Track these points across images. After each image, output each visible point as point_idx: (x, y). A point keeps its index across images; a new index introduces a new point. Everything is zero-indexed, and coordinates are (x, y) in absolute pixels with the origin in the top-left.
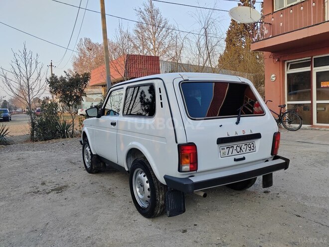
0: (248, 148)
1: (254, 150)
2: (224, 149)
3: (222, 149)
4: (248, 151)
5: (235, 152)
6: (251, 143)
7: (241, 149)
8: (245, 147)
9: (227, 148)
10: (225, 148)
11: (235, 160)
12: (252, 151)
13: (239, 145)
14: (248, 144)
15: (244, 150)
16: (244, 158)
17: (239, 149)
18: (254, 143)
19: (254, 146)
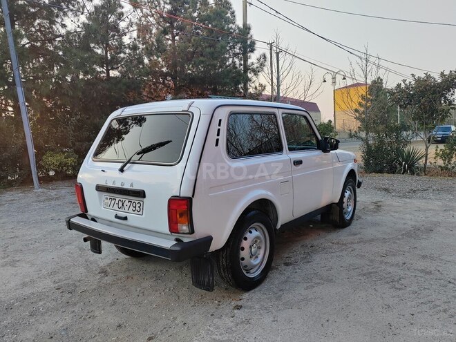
0: (131, 207)
1: (141, 213)
3: (106, 198)
4: (131, 211)
5: (116, 207)
6: (137, 202)
7: (123, 205)
8: (129, 205)
10: (109, 198)
11: (117, 217)
12: (136, 212)
13: (121, 200)
14: (133, 201)
15: (127, 208)
16: (125, 218)
17: (120, 205)
18: (142, 203)
19: (141, 207)
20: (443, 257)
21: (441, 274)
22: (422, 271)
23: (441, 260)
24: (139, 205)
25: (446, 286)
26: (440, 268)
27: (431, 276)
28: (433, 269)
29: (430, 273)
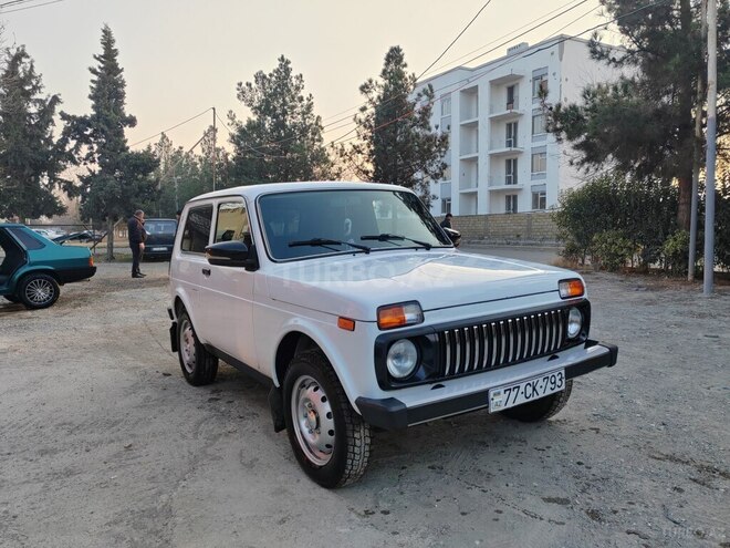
20: (39, 487)
21: (26, 459)
22: (54, 451)
23: (39, 481)
25: (13, 447)
26: (33, 465)
27: (36, 449)
28: (42, 460)
29: (43, 453)
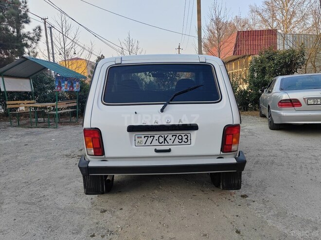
0: (177, 139)
1: (189, 143)
2: (141, 137)
3: (138, 137)
4: (176, 143)
5: (155, 142)
6: (183, 135)
7: (165, 139)
8: (173, 138)
9: (145, 137)
10: (143, 136)
11: (157, 151)
12: (183, 143)
13: (163, 136)
14: (178, 135)
15: (170, 142)
16: (169, 151)
17: (162, 140)
18: (189, 135)
19: (189, 139)
24: (186, 137)
